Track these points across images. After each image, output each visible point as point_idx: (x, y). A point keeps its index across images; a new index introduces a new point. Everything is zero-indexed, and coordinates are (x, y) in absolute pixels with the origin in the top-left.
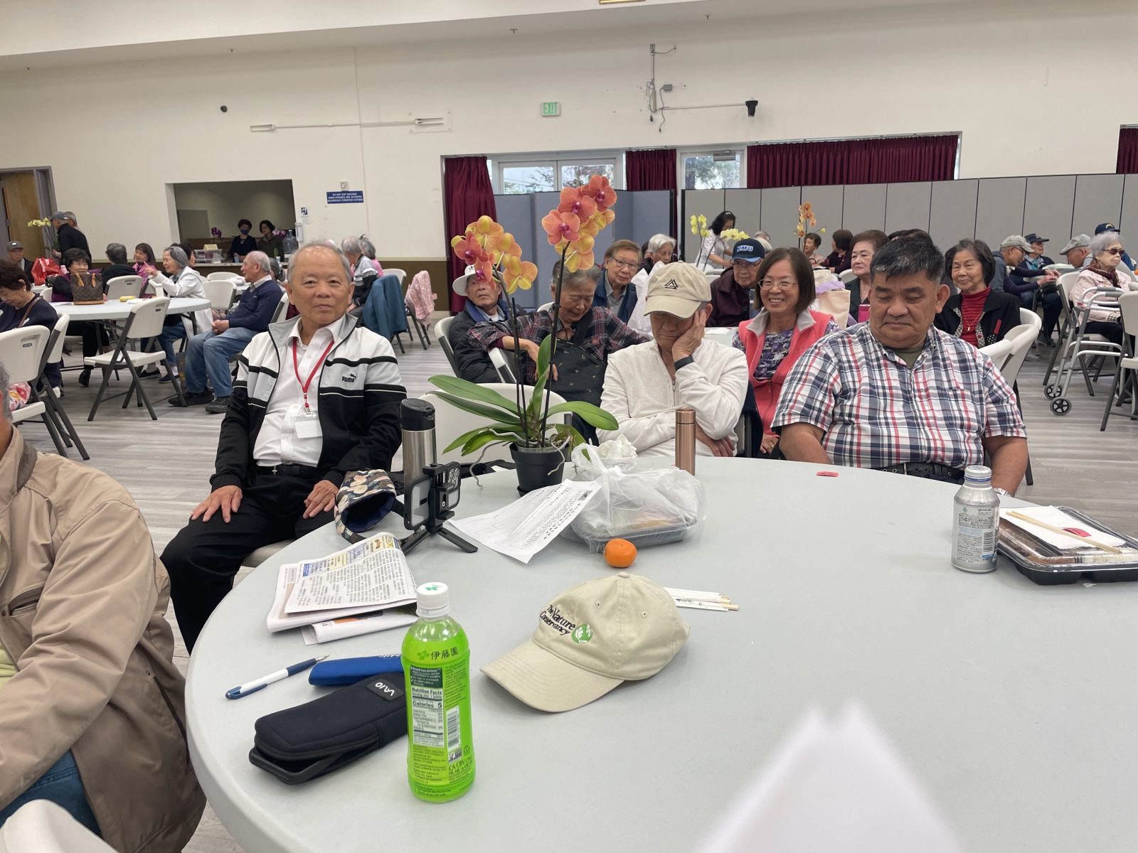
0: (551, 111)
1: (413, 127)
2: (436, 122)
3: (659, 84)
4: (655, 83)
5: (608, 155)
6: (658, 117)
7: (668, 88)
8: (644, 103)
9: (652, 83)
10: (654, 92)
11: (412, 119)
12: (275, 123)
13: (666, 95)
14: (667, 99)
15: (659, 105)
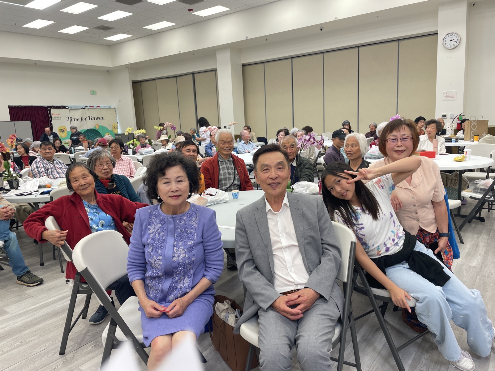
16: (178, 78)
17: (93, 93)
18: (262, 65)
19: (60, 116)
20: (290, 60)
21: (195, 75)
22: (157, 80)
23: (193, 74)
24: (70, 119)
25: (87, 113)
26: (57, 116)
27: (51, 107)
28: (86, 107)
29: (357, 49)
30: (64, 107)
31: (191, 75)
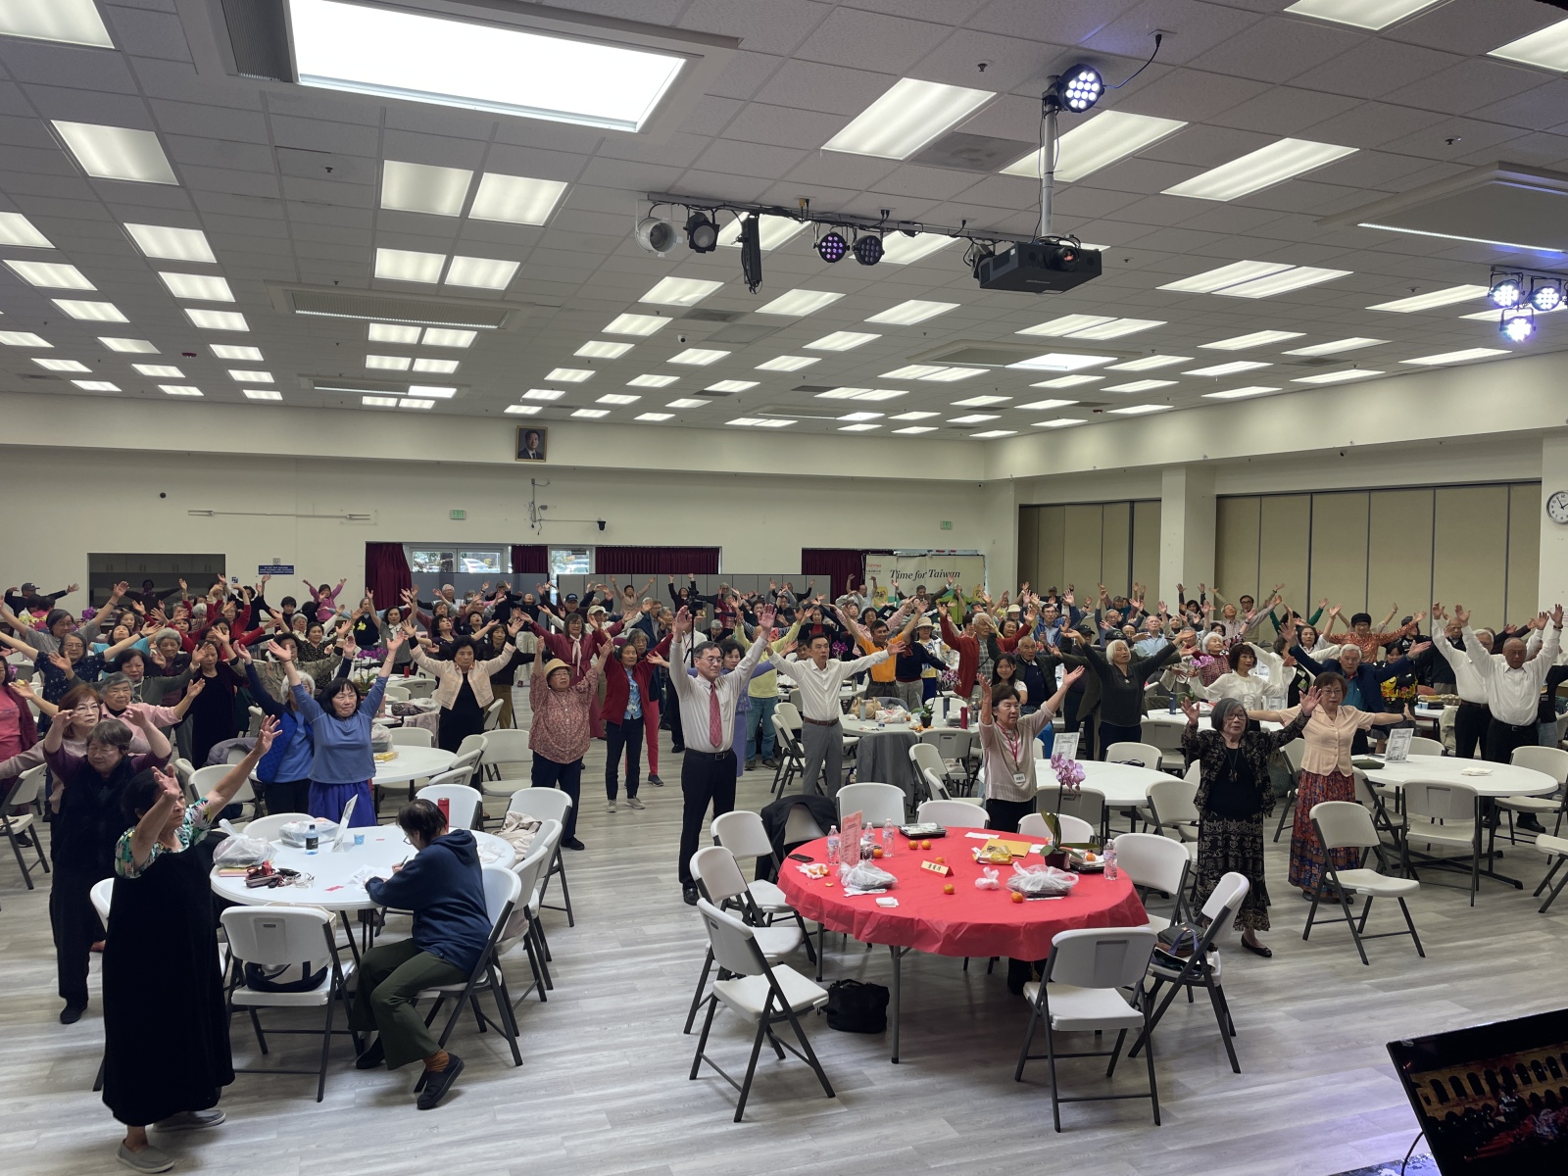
0: (458, 516)
1: (343, 520)
2: (365, 518)
3: (538, 505)
4: (536, 503)
5: (499, 547)
6: (537, 525)
7: (544, 508)
8: (527, 515)
9: (533, 503)
10: (534, 510)
11: (346, 513)
12: (214, 510)
13: (542, 512)
14: (544, 514)
15: (538, 518)
16: (1106, 507)
17: (946, 526)
18: (1258, 500)
19: (879, 569)
20: (1309, 497)
21: (1136, 505)
22: (1066, 507)
23: (1132, 502)
24: (897, 575)
25: (930, 564)
26: (875, 568)
27: (867, 552)
28: (929, 551)
29: (1431, 492)
30: (890, 553)
31: (1128, 505)
